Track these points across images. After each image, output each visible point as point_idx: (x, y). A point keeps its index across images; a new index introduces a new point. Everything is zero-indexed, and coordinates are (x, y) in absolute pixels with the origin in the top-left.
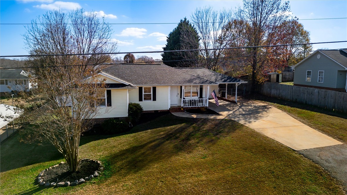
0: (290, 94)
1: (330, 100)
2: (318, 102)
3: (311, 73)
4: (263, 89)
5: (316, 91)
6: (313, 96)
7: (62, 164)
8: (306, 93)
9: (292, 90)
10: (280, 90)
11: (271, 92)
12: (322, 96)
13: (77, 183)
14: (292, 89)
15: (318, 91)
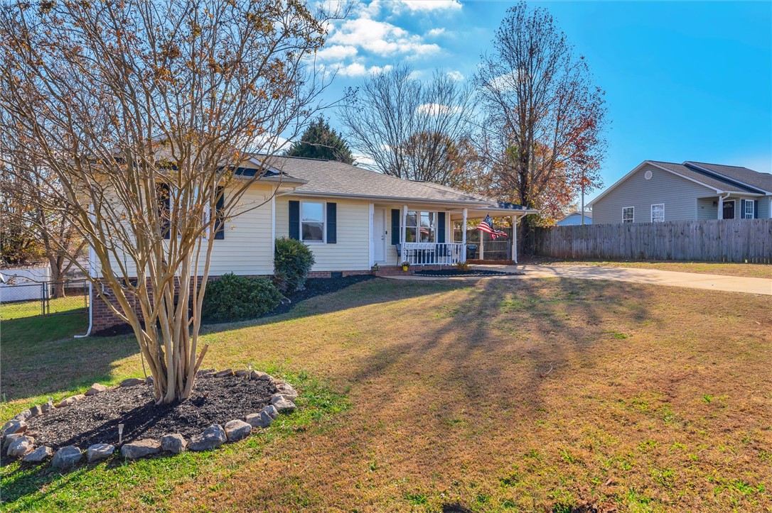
0: (625, 244)
1: (733, 240)
2: (702, 250)
3: (632, 212)
4: (548, 242)
5: (695, 226)
6: (687, 240)
7: (97, 392)
8: (667, 234)
9: (627, 233)
10: (595, 239)
11: (571, 248)
12: (711, 235)
13: (221, 438)
14: (629, 230)
15: (698, 226)
